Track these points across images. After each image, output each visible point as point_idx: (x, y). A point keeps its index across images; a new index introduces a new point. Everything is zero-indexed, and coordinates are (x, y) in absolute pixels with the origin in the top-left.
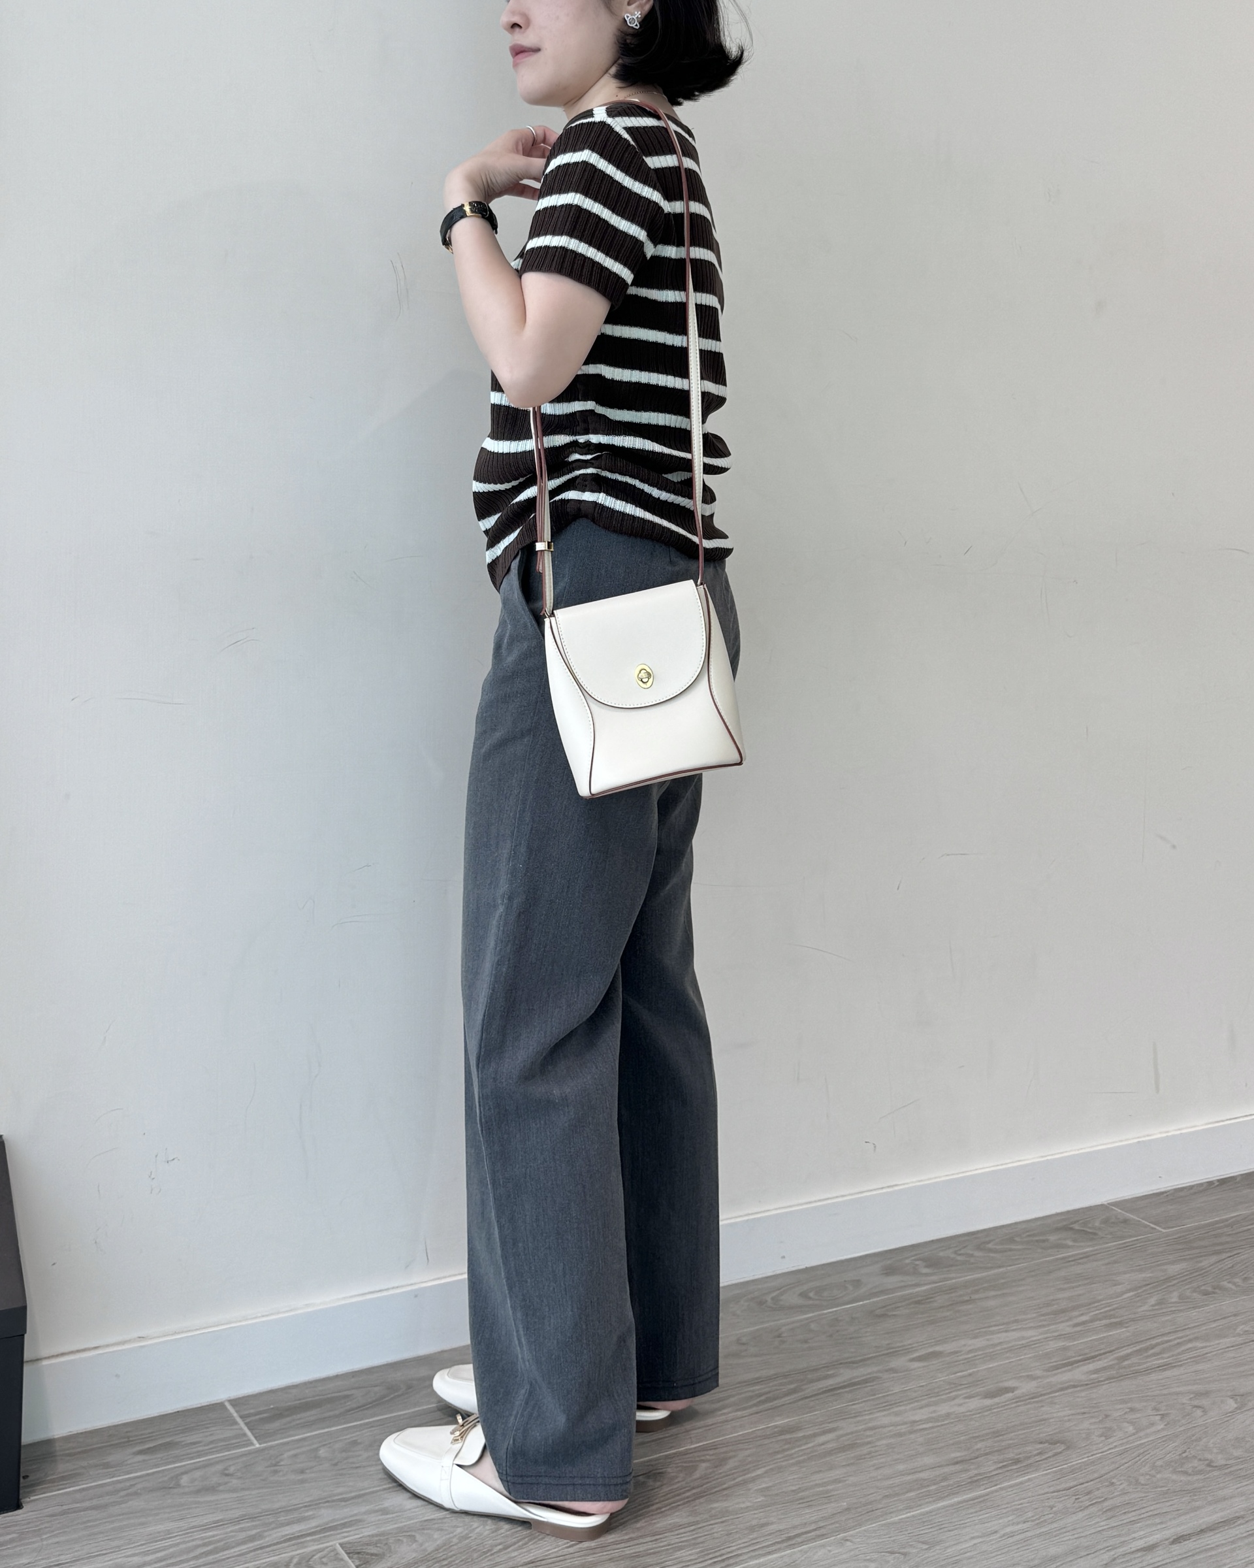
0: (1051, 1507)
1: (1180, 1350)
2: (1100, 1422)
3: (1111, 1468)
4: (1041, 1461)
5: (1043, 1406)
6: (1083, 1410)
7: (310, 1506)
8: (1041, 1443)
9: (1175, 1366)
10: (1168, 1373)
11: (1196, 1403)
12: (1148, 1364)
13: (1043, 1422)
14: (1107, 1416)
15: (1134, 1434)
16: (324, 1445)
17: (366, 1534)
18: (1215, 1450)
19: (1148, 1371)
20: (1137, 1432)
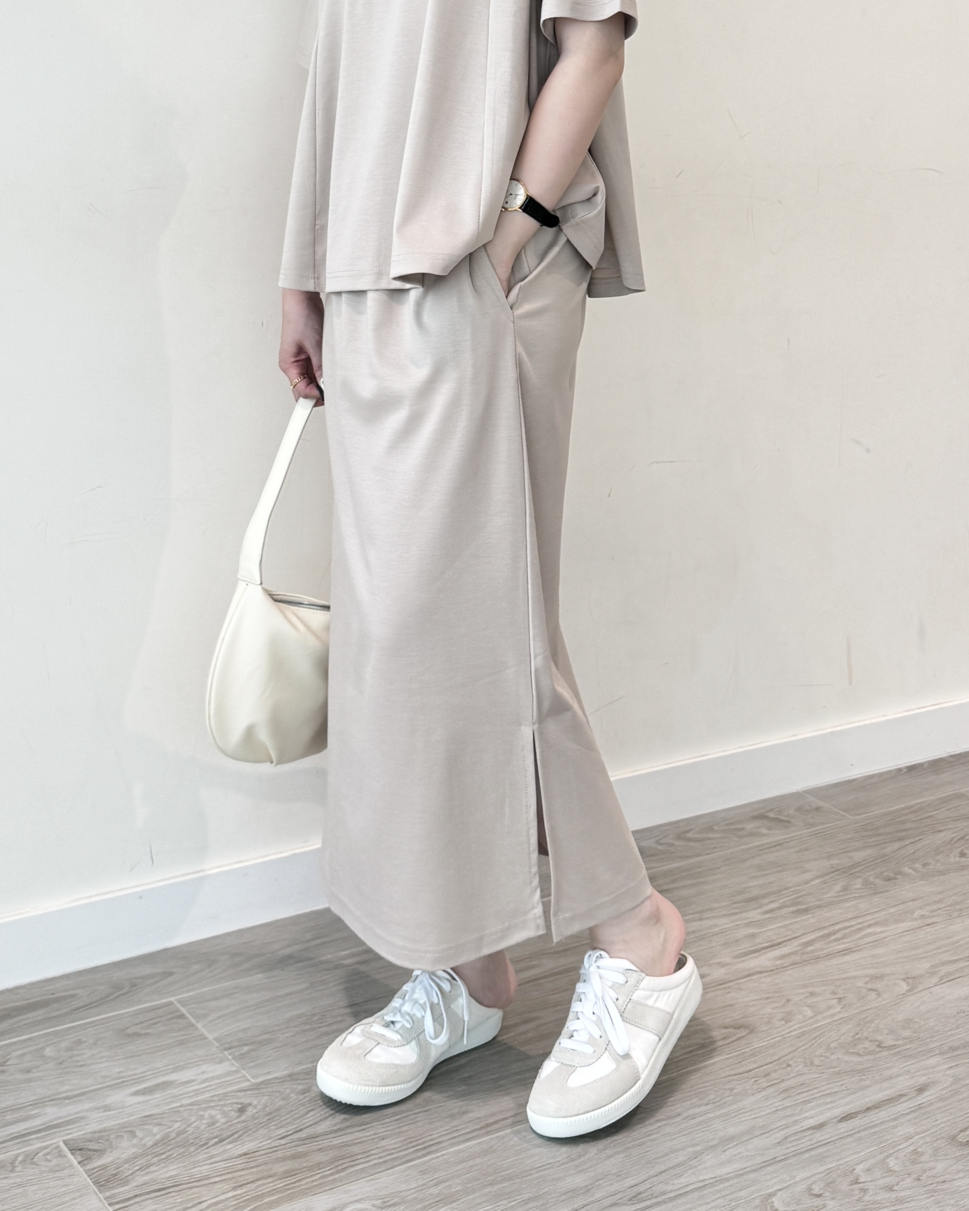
0: (732, 1090)
1: (858, 936)
2: (783, 1006)
3: (791, 1049)
4: (724, 1045)
5: (729, 992)
6: (767, 996)
7: (35, 1104)
8: (726, 1028)
9: (854, 951)
10: (848, 958)
11: (870, 986)
12: (829, 950)
13: (728, 1008)
14: (788, 1000)
15: (812, 1018)
16: (50, 1044)
17: (89, 1130)
18: (886, 1032)
19: (829, 956)
20: (815, 1016)
